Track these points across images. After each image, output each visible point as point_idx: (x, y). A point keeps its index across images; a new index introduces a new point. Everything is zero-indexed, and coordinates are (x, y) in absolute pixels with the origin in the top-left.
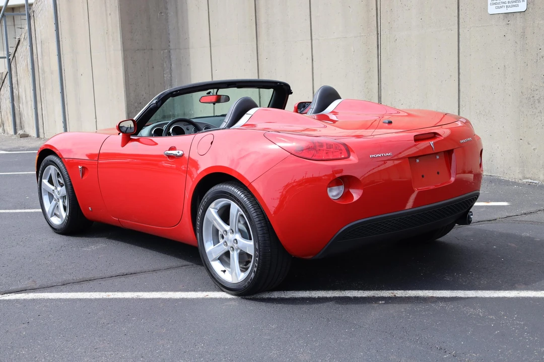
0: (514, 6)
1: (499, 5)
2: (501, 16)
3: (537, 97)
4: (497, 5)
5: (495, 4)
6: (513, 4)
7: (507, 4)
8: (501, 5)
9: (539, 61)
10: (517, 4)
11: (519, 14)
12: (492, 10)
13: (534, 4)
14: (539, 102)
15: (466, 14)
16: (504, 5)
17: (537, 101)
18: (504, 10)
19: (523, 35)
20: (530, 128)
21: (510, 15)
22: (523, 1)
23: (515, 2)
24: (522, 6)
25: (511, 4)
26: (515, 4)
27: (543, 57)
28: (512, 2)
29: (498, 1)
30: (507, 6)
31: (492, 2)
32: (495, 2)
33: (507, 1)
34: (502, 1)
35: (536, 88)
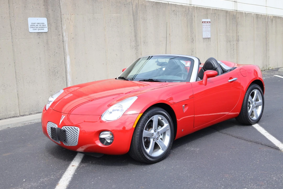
1: (34, 28)
2: (36, 34)
3: (56, 71)
4: (33, 28)
5: (32, 27)
6: (41, 28)
7: (38, 28)
8: (36, 28)
9: (55, 55)
10: (43, 28)
11: (44, 33)
12: (31, 30)
13: (51, 29)
14: (57, 73)
15: (16, 32)
16: (37, 28)
17: (56, 73)
19: (47, 43)
20: (55, 85)
21: (41, 33)
22: (46, 27)
23: (42, 27)
24: (46, 30)
25: (40, 28)
26: (42, 28)
27: (57, 53)
28: (41, 27)
29: (34, 26)
30: (38, 29)
31: (31, 26)
32: (32, 26)
33: (39, 26)
34: (35, 26)
35: (56, 67)
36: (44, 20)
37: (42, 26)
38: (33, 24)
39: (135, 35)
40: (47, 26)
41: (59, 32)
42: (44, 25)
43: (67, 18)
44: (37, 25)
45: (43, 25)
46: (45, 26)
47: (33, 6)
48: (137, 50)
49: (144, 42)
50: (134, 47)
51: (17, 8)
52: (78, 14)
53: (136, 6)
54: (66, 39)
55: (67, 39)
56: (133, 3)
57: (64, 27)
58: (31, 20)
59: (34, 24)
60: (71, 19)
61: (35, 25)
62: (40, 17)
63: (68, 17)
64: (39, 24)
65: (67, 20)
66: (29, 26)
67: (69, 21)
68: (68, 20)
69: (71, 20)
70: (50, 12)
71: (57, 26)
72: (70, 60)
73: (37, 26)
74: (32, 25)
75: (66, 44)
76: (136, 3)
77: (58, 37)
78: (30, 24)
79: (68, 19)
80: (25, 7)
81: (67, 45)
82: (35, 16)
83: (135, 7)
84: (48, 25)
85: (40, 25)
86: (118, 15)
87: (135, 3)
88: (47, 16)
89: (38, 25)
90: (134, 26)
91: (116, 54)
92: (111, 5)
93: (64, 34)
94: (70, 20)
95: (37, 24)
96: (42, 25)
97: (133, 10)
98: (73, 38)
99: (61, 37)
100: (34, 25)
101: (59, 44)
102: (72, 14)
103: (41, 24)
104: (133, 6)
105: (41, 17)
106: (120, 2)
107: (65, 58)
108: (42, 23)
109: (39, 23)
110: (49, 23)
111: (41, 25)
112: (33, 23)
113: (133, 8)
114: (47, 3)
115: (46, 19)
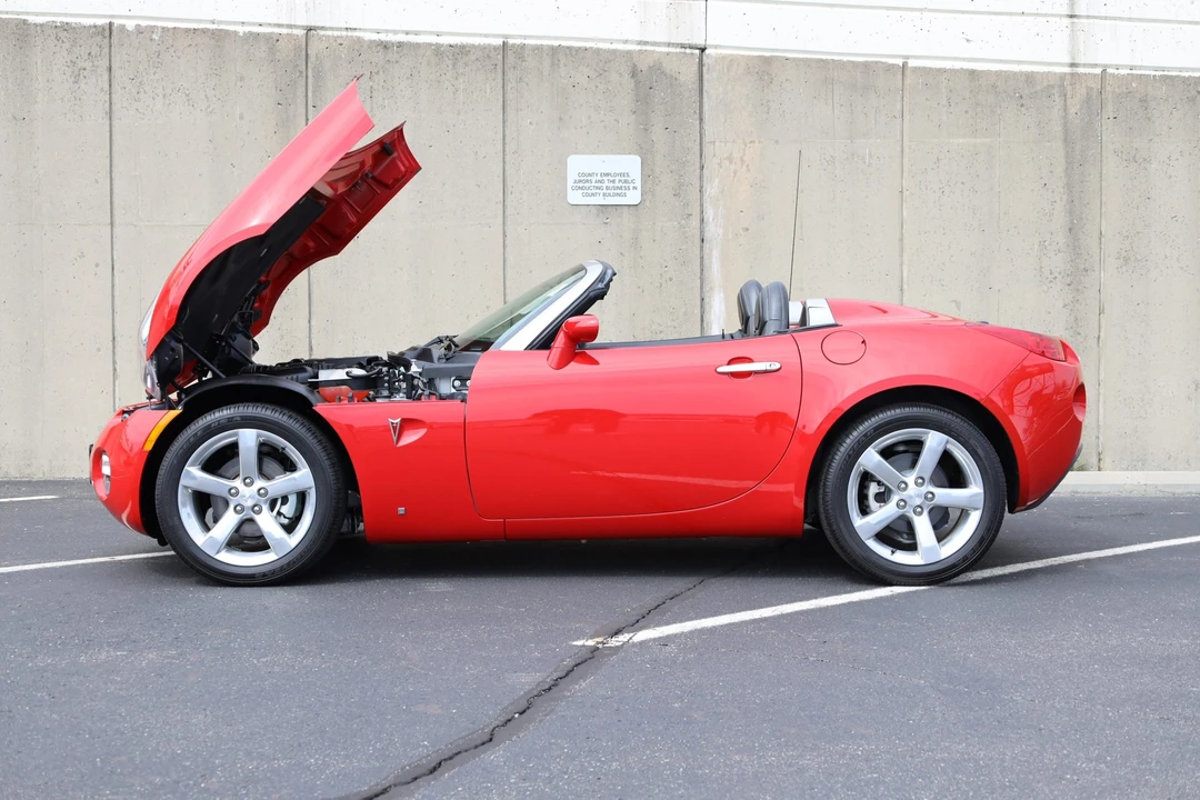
0: (619, 195)
1: (589, 191)
2: (593, 209)
4: (585, 191)
5: (581, 188)
6: (616, 191)
7: (605, 191)
8: (594, 191)
9: (664, 286)
10: (623, 191)
11: (625, 208)
12: (575, 197)
13: (653, 196)
15: (520, 201)
16: (598, 191)
18: (599, 200)
19: (635, 243)
21: (610, 209)
22: (635, 188)
23: (620, 188)
24: (633, 197)
25: (612, 192)
26: (619, 191)
27: (671, 279)
28: (614, 188)
29: (587, 185)
30: (604, 195)
31: (575, 185)
32: (581, 185)
33: (604, 186)
34: (593, 184)
35: (661, 328)
36: (631, 165)
37: (620, 184)
38: (585, 178)
39: (1073, 224)
40: (638, 184)
41: (686, 205)
42: (626, 181)
43: (726, 156)
44: (601, 182)
45: (623, 179)
46: (631, 186)
47: (589, 117)
48: (1078, 290)
49: (1126, 260)
50: (1060, 277)
51: (531, 123)
52: (777, 142)
53: (1088, 99)
54: (712, 230)
55: (721, 231)
56: (1069, 88)
57: (712, 190)
58: (577, 164)
59: (589, 178)
60: (745, 158)
61: (594, 181)
62: (613, 152)
63: (731, 154)
64: (609, 178)
65: (727, 162)
66: (570, 183)
67: (733, 167)
68: (731, 162)
69: (742, 161)
70: (658, 133)
71: (681, 185)
72: (723, 307)
73: (599, 185)
74: (580, 181)
75: (711, 250)
76: (1090, 89)
77: (683, 222)
78: (572, 176)
79: (730, 159)
80: (561, 119)
81: (716, 254)
82: (597, 149)
83: (1078, 107)
84: (644, 182)
85: (614, 182)
86: (978, 141)
87: (1084, 91)
88: (645, 151)
89: (605, 178)
90: (1069, 187)
91: (955, 301)
92: (944, 101)
93: (709, 213)
94: (739, 163)
95: (599, 178)
96: (620, 181)
97: (1065, 117)
98: (747, 230)
99: (695, 222)
100: (587, 181)
101: (684, 247)
102: (751, 142)
103: (618, 178)
104: (1069, 101)
105: (618, 154)
106: (994, 86)
107: (706, 300)
108: (622, 174)
109: (607, 175)
110: (647, 175)
111: (617, 181)
112: (587, 172)
113: (1065, 110)
114: (647, 103)
115: (637, 160)
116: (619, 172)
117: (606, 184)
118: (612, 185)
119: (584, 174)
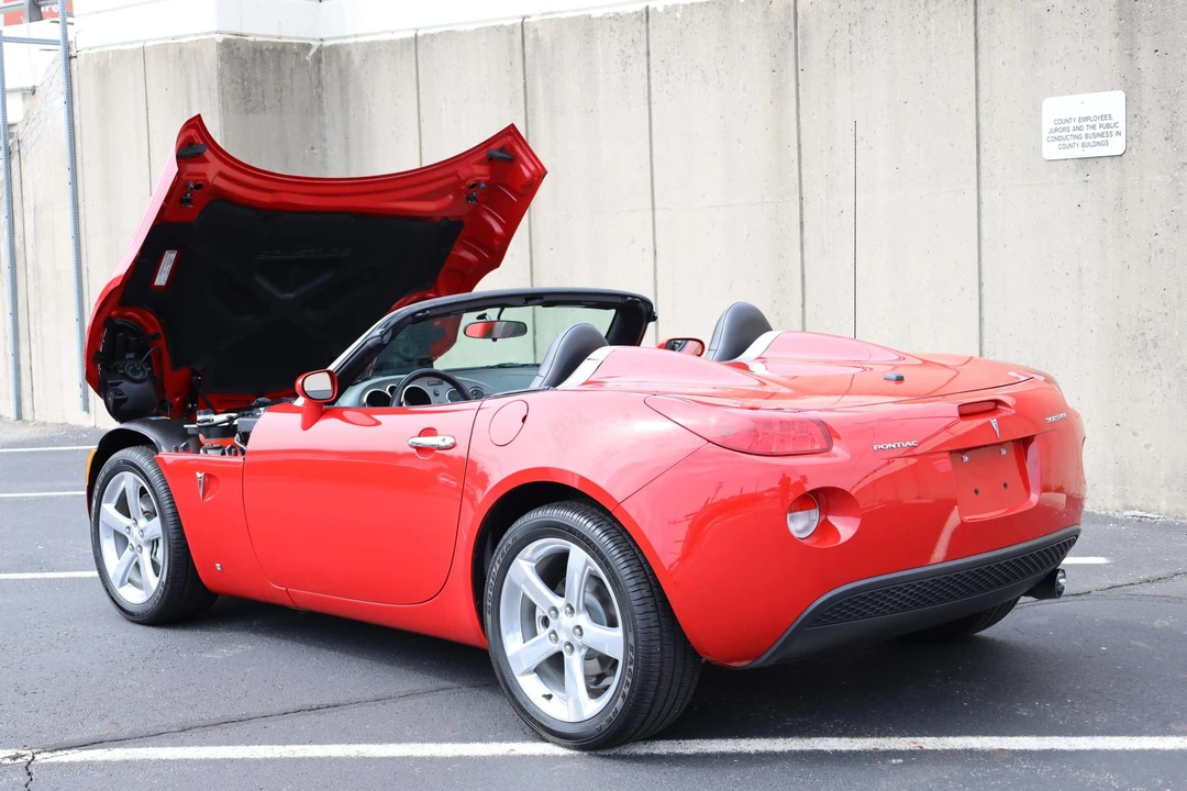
0: (1098, 143)
1: (1066, 142)
2: (1071, 164)
3: (1150, 336)
4: (1062, 142)
5: (1058, 139)
6: (1097, 140)
7: (1084, 140)
8: (1071, 142)
9: (1153, 259)
10: (1105, 139)
11: (1108, 160)
12: (1051, 151)
13: (1141, 141)
14: (1156, 346)
15: (994, 160)
16: (1076, 141)
17: (1151, 345)
18: (1077, 152)
19: (1120, 205)
21: (1090, 162)
22: (1118, 133)
23: (1102, 135)
24: (1116, 145)
25: (1092, 140)
26: (1099, 139)
27: (1162, 251)
28: (1095, 136)
29: (1064, 134)
30: (1083, 145)
31: (1052, 135)
32: (1057, 134)
33: (1083, 133)
34: (1071, 133)
35: (1149, 315)
36: (1112, 103)
37: (1102, 130)
38: (1062, 126)
40: (1122, 127)
41: (1180, 151)
42: (1108, 126)
44: (1080, 128)
45: (1105, 122)
46: (1114, 130)
47: (1066, 48)
51: (1003, 63)
58: (1056, 108)
59: (1066, 125)
61: (1071, 129)
62: (1093, 89)
64: (1089, 123)
66: (1045, 133)
70: (1145, 59)
71: (1173, 125)
73: (1077, 133)
74: (1056, 130)
77: (1176, 174)
78: (1047, 125)
80: (1035, 53)
82: (1074, 89)
84: (1129, 124)
85: (1094, 127)
88: (1131, 86)
89: (1084, 124)
95: (1077, 124)
96: (1101, 126)
100: (1064, 129)
101: (1177, 207)
103: (1098, 123)
105: (1099, 91)
108: (1103, 117)
109: (1087, 118)
110: (1133, 114)
111: (1098, 126)
112: (1063, 118)
114: (1133, 20)
115: (1120, 96)
116: (1099, 114)
117: (1085, 131)
118: (1091, 131)
119: (1061, 121)
